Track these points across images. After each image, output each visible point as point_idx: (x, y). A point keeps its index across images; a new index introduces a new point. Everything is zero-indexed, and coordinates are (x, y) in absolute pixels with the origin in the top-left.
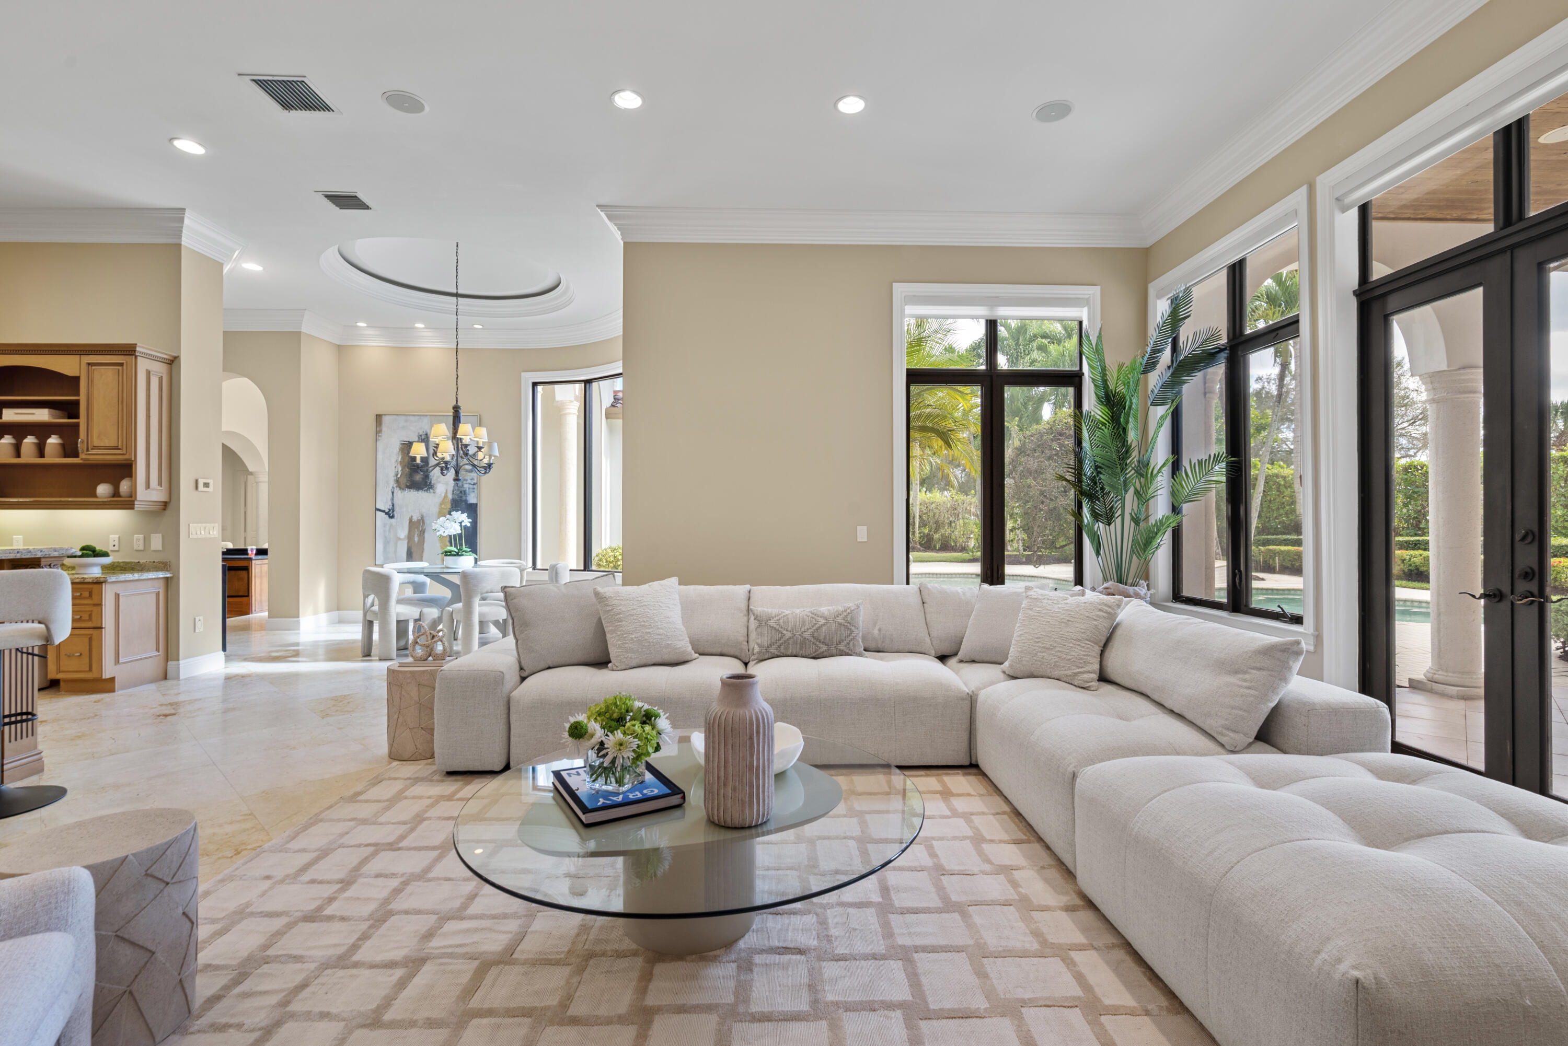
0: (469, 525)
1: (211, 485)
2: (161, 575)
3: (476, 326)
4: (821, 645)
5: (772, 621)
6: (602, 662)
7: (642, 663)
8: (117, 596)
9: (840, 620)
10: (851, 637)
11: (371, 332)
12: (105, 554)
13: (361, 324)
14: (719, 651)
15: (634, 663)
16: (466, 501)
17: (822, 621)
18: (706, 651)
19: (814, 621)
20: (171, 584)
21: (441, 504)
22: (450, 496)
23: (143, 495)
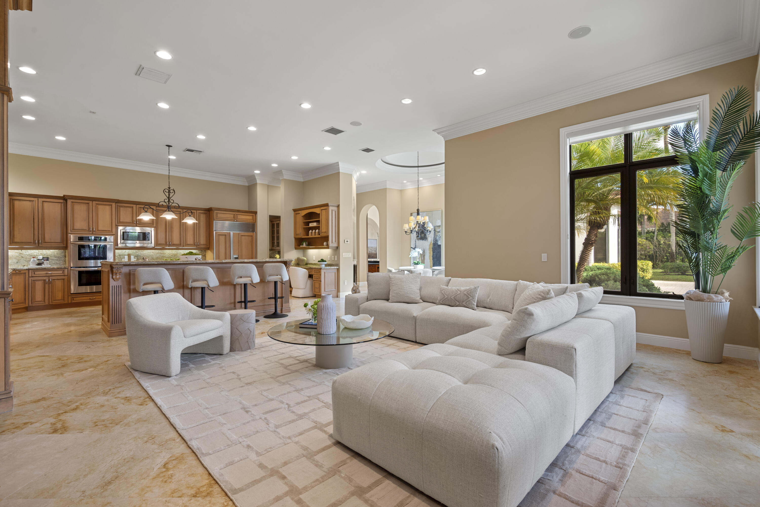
0: (422, 253)
1: (349, 241)
2: (336, 267)
3: (438, 176)
4: (456, 302)
5: (443, 291)
6: (388, 300)
7: (399, 301)
8: (325, 273)
9: (465, 293)
10: (468, 300)
11: (408, 184)
12: (325, 261)
13: (405, 182)
14: (432, 301)
15: (395, 301)
16: (437, 244)
17: (459, 292)
18: (426, 300)
19: (456, 292)
20: (338, 270)
21: (430, 245)
22: (432, 242)
23: (331, 244)
